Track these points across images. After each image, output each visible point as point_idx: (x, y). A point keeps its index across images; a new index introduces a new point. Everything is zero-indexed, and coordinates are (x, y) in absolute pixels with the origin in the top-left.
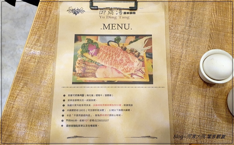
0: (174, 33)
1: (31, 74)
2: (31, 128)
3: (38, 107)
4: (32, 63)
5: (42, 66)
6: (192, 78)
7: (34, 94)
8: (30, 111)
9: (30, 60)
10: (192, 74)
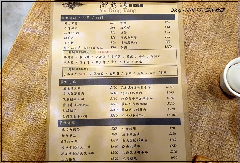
0: (199, 31)
1: (29, 50)
2: (20, 110)
3: (31, 88)
4: (32, 39)
5: (43, 43)
6: (211, 86)
7: (29, 73)
8: (22, 92)
9: (30, 34)
10: (211, 81)
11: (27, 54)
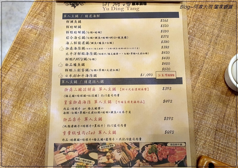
0: (203, 26)
1: (29, 46)
2: (20, 107)
3: (31, 85)
4: (33, 35)
5: (43, 40)
6: (216, 82)
7: (29, 69)
8: (22, 88)
9: (31, 31)
10: (216, 77)
11: (27, 50)
